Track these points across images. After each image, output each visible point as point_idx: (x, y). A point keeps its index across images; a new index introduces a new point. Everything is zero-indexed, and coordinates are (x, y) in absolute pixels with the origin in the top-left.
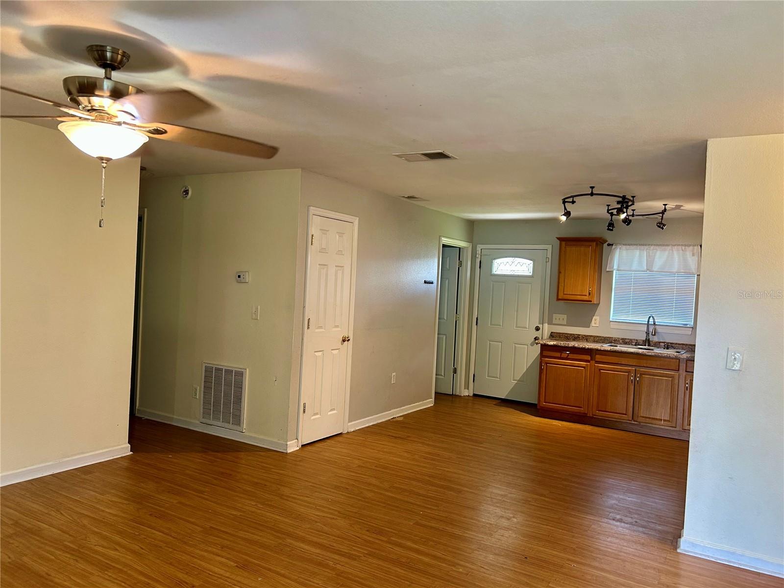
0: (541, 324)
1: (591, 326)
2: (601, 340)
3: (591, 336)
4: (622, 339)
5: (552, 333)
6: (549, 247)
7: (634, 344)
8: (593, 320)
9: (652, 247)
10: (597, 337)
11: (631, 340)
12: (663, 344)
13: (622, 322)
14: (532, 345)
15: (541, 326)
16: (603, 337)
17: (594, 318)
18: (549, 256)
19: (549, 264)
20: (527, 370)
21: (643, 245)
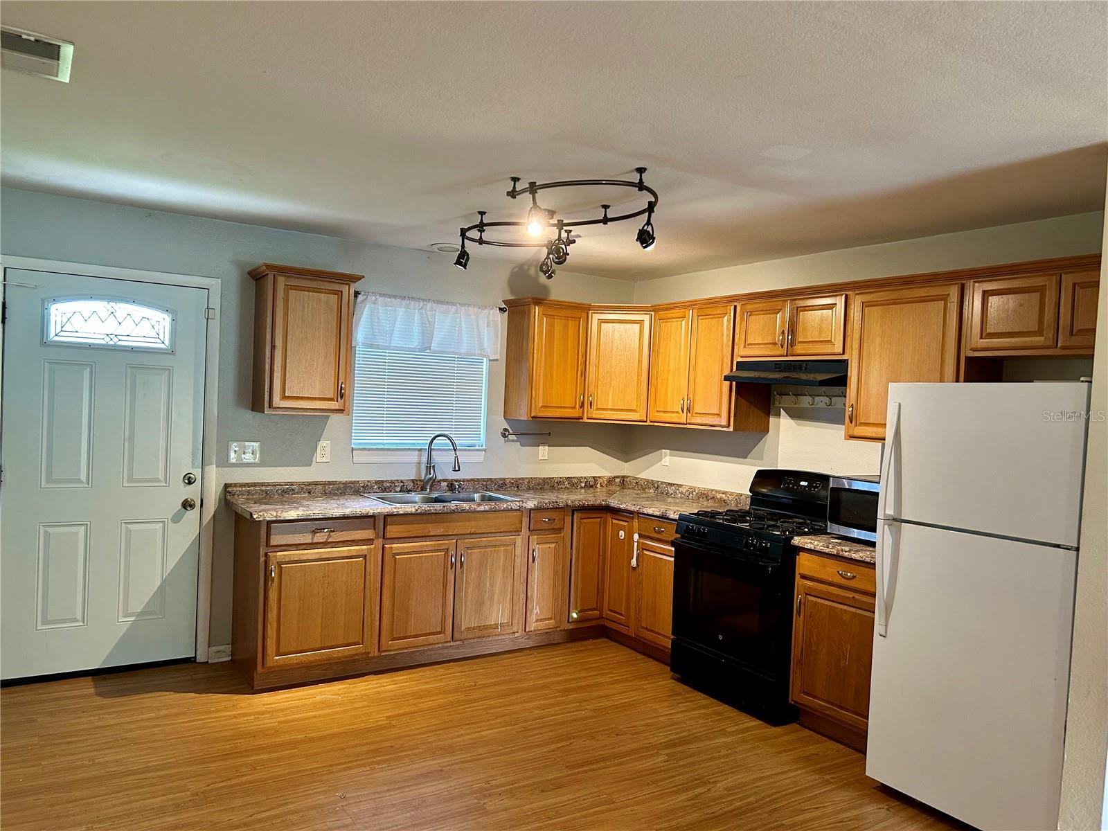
0: (198, 467)
1: (314, 463)
2: (338, 489)
3: (316, 484)
4: (377, 482)
5: (226, 486)
6: (214, 284)
7: (398, 489)
8: (319, 448)
9: (429, 305)
10: (330, 483)
11: (392, 482)
12: (446, 484)
13: (377, 449)
14: (176, 519)
15: (197, 473)
16: (340, 483)
17: (322, 444)
18: (216, 303)
19: (215, 325)
20: (164, 583)
21: (413, 299)
